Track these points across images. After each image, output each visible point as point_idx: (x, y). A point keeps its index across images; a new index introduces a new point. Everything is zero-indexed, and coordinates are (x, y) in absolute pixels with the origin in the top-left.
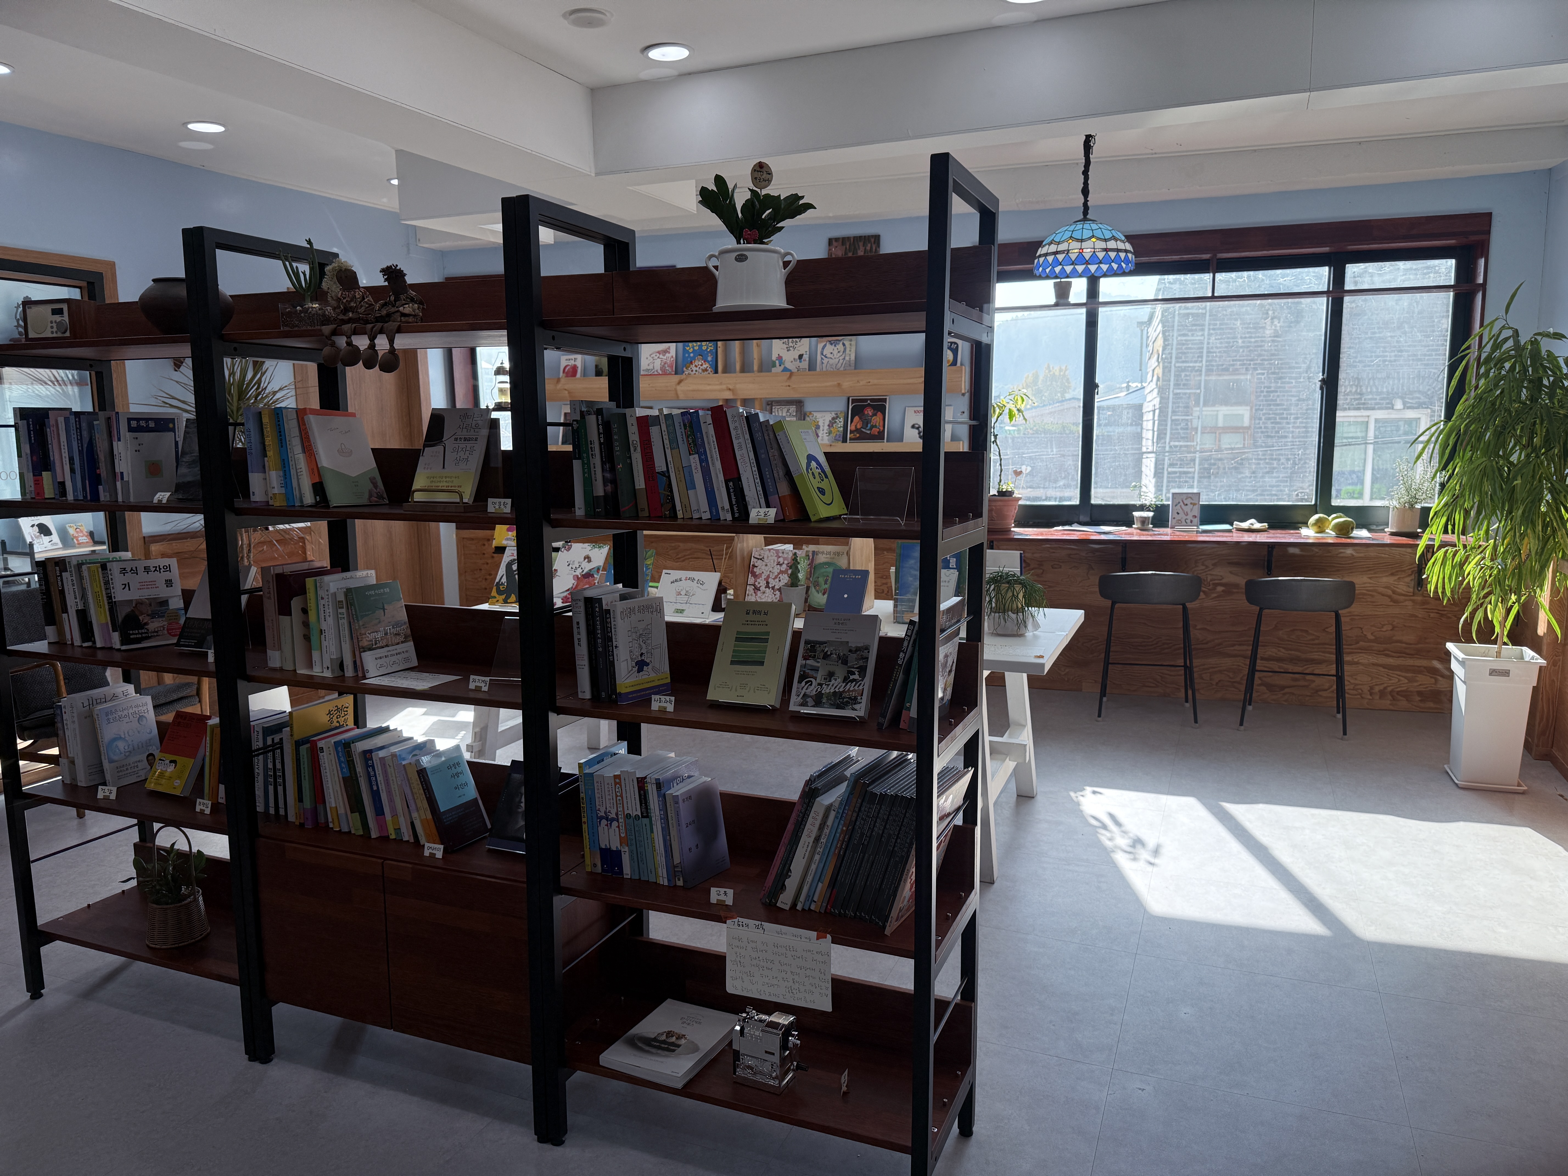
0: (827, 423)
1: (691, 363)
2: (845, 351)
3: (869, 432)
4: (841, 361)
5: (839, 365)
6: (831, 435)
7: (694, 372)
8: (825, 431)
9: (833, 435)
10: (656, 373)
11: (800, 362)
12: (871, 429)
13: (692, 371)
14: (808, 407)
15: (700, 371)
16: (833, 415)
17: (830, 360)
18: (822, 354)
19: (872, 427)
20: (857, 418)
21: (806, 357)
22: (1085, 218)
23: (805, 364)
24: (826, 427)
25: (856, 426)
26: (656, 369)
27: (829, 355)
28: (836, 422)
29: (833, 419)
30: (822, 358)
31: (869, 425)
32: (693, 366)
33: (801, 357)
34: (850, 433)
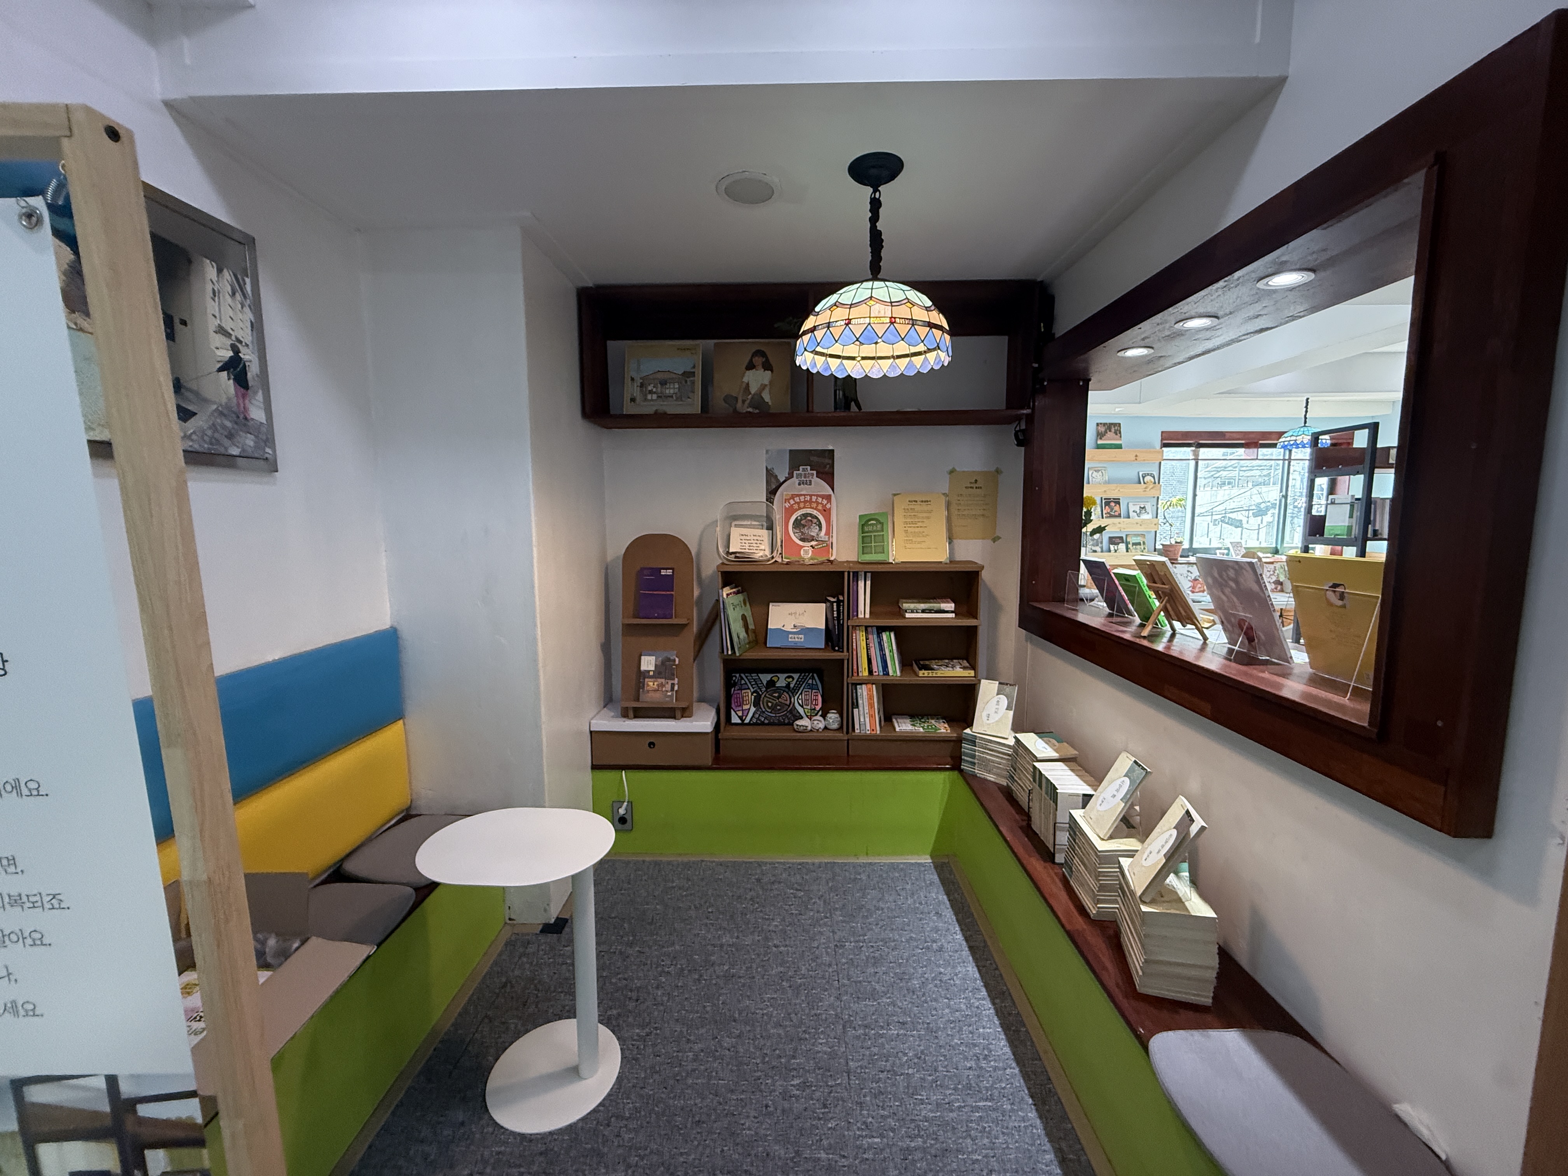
22: (1305, 426)
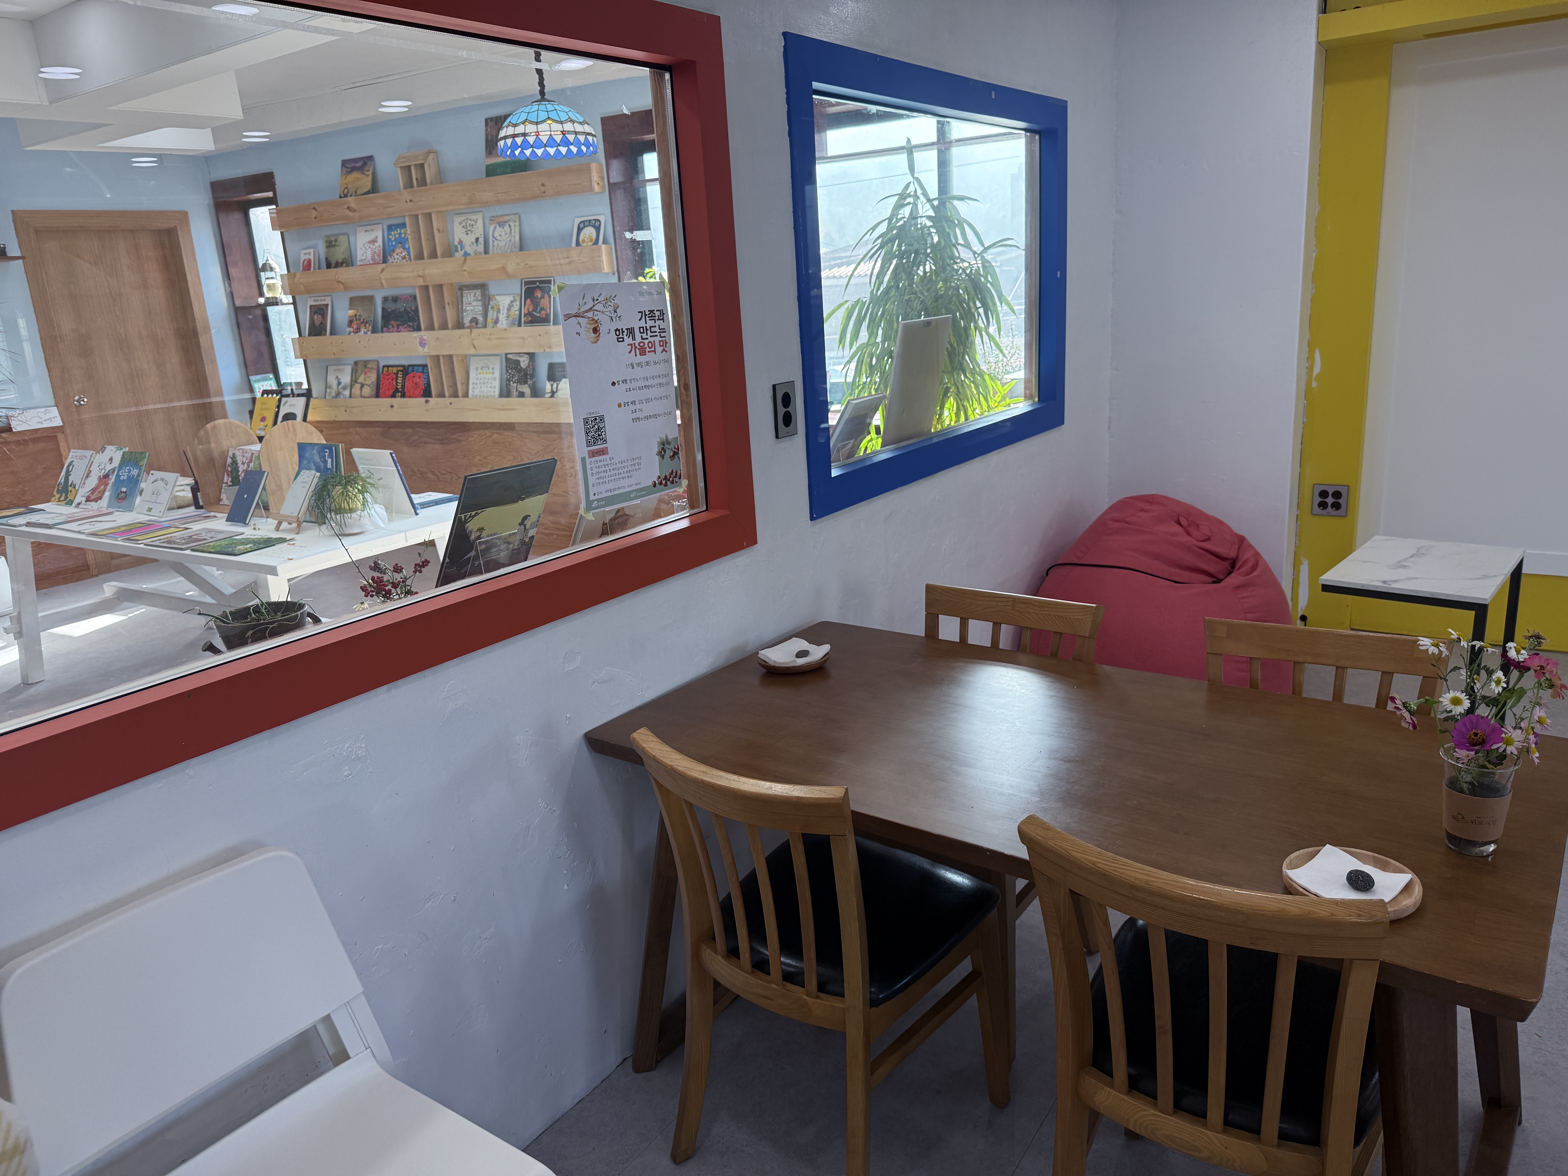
0: (506, 306)
1: (394, 251)
2: (510, 233)
3: (538, 315)
4: (508, 243)
5: (507, 247)
6: (509, 319)
7: (396, 260)
8: (505, 315)
9: (511, 319)
10: (368, 263)
11: (477, 245)
12: (540, 312)
13: (395, 259)
14: (492, 290)
15: (401, 259)
16: (511, 298)
17: (499, 242)
18: (493, 237)
19: (542, 309)
20: (528, 300)
21: (481, 240)
23: (481, 248)
24: (506, 311)
25: (528, 309)
26: (368, 259)
27: (499, 238)
28: (513, 305)
29: (512, 302)
30: (493, 241)
31: (539, 308)
32: (395, 254)
33: (477, 240)
34: (524, 317)
